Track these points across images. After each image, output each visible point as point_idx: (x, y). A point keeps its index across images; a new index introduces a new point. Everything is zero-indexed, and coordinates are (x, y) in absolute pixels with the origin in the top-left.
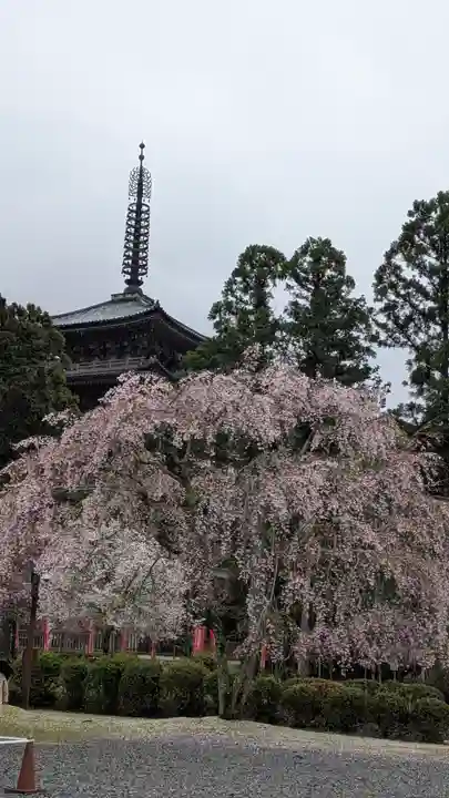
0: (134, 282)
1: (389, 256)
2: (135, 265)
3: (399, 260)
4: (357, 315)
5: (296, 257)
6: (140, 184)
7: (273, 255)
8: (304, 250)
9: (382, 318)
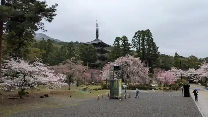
0: (97, 38)
1: (133, 38)
2: (97, 35)
3: (134, 38)
4: (130, 45)
5: (122, 38)
6: (97, 26)
7: (120, 38)
8: (123, 37)
9: (133, 45)
